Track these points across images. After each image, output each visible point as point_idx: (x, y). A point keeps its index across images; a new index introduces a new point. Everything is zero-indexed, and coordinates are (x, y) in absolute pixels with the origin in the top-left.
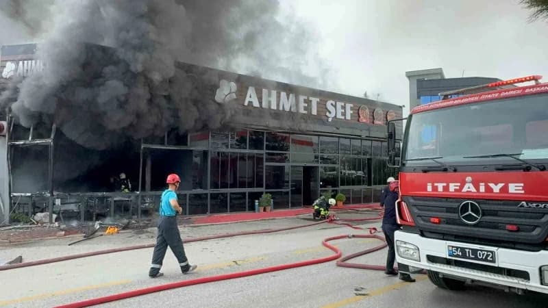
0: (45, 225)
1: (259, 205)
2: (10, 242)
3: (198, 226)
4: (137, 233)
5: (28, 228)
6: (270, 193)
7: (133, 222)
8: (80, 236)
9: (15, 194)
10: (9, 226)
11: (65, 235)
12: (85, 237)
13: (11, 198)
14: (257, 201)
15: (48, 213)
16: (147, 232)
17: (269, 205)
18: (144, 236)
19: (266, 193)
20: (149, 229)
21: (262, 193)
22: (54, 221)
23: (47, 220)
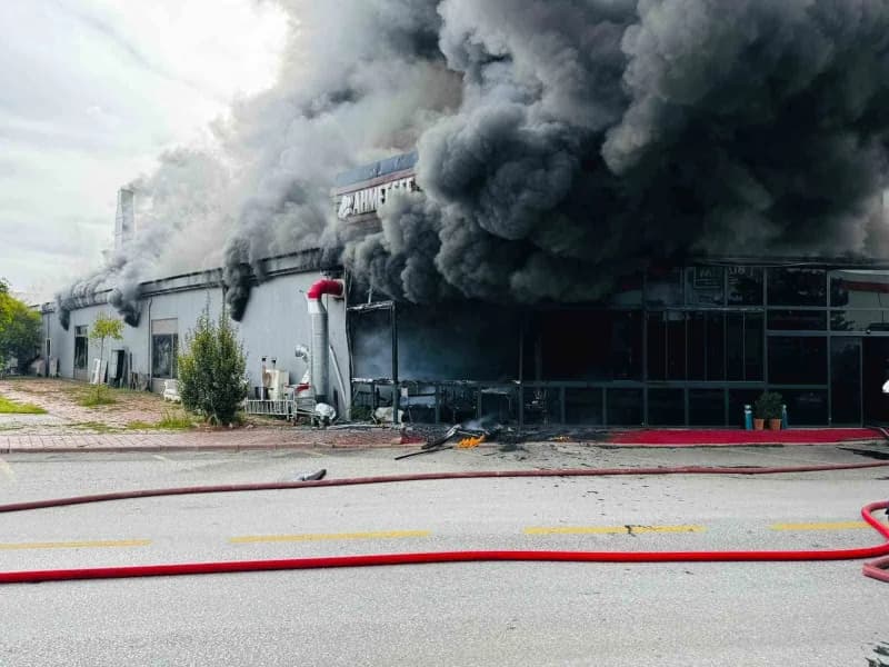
0: (388, 425)
1: (754, 416)
2: (334, 447)
3: (611, 448)
4: (503, 450)
5: (366, 428)
6: (779, 391)
7: (509, 430)
8: (417, 447)
9: (357, 380)
10: (348, 423)
11: (402, 443)
12: (423, 448)
13: (352, 385)
14: (748, 407)
15: (392, 409)
16: (522, 449)
17: (779, 416)
18: (510, 455)
19: (771, 391)
20: (526, 445)
21: (760, 392)
22: (400, 420)
23: (392, 419)
